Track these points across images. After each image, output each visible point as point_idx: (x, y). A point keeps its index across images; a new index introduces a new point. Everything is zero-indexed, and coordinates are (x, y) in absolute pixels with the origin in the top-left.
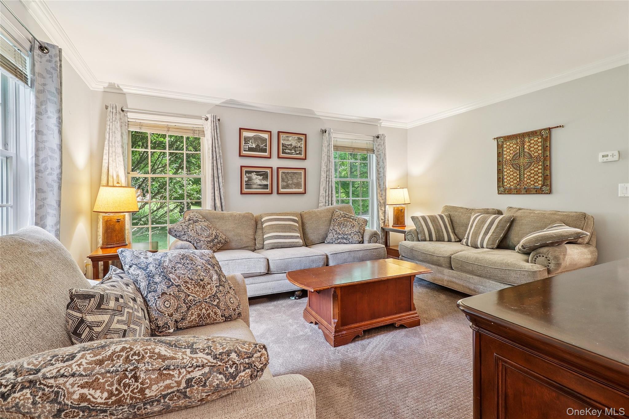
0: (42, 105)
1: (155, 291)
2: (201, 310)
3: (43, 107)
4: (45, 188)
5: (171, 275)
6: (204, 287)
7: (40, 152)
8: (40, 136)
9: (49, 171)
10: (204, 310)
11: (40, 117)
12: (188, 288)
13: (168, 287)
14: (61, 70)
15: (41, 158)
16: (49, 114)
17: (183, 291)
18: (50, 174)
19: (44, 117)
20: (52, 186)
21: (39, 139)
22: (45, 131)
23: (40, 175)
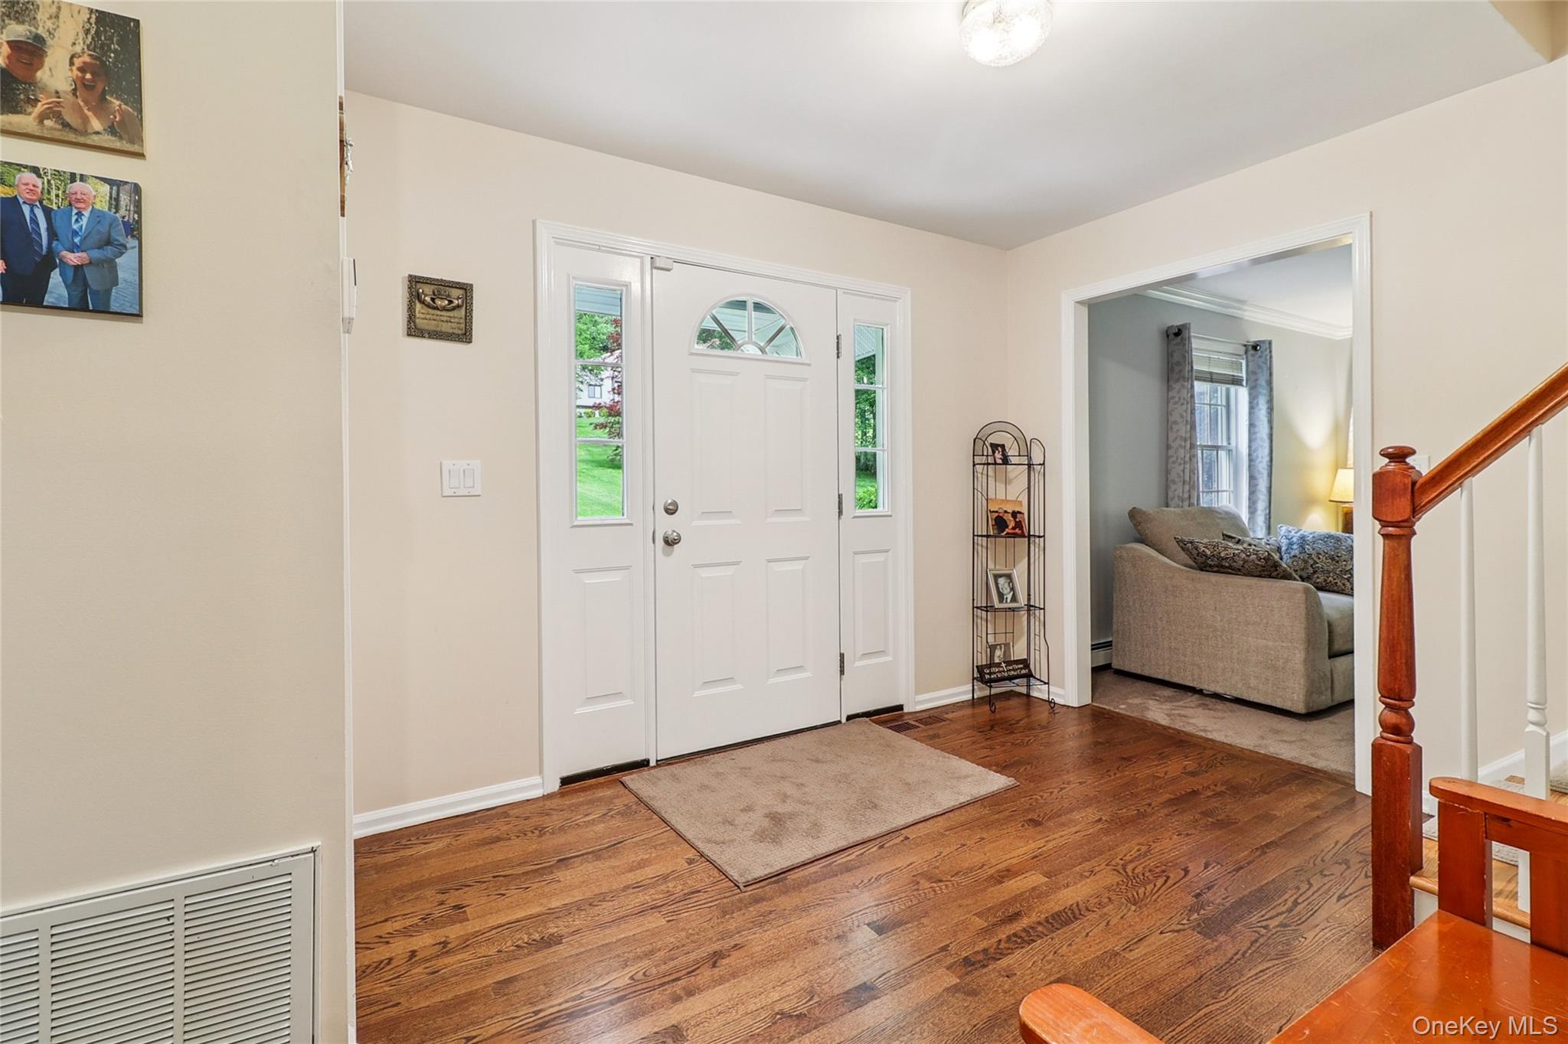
0: (1254, 399)
1: (1289, 553)
2: (1328, 577)
3: (1255, 401)
4: (1257, 475)
5: (1307, 546)
6: (1337, 562)
7: (1253, 443)
8: (1252, 429)
9: (1260, 459)
10: (1330, 578)
11: (1253, 411)
12: (1319, 558)
13: (1300, 553)
14: (1271, 362)
15: (1253, 448)
16: (1261, 406)
17: (1313, 559)
18: (1260, 462)
19: (1256, 410)
20: (1262, 474)
21: (1252, 432)
22: (1256, 423)
23: (1252, 463)
